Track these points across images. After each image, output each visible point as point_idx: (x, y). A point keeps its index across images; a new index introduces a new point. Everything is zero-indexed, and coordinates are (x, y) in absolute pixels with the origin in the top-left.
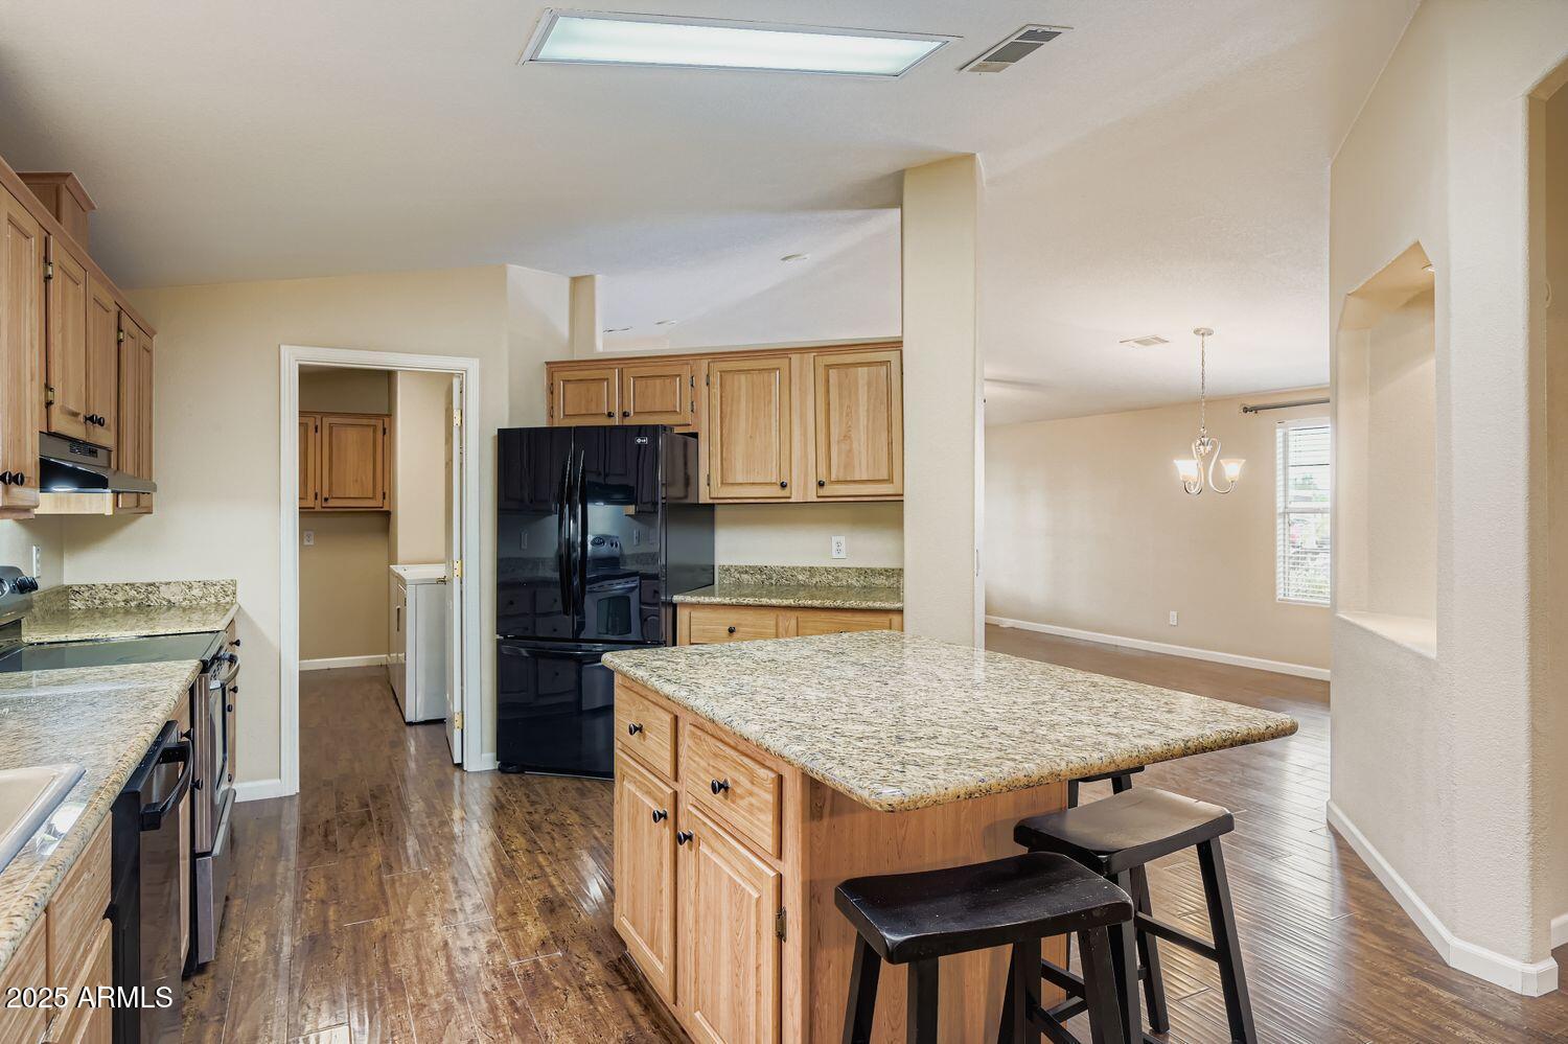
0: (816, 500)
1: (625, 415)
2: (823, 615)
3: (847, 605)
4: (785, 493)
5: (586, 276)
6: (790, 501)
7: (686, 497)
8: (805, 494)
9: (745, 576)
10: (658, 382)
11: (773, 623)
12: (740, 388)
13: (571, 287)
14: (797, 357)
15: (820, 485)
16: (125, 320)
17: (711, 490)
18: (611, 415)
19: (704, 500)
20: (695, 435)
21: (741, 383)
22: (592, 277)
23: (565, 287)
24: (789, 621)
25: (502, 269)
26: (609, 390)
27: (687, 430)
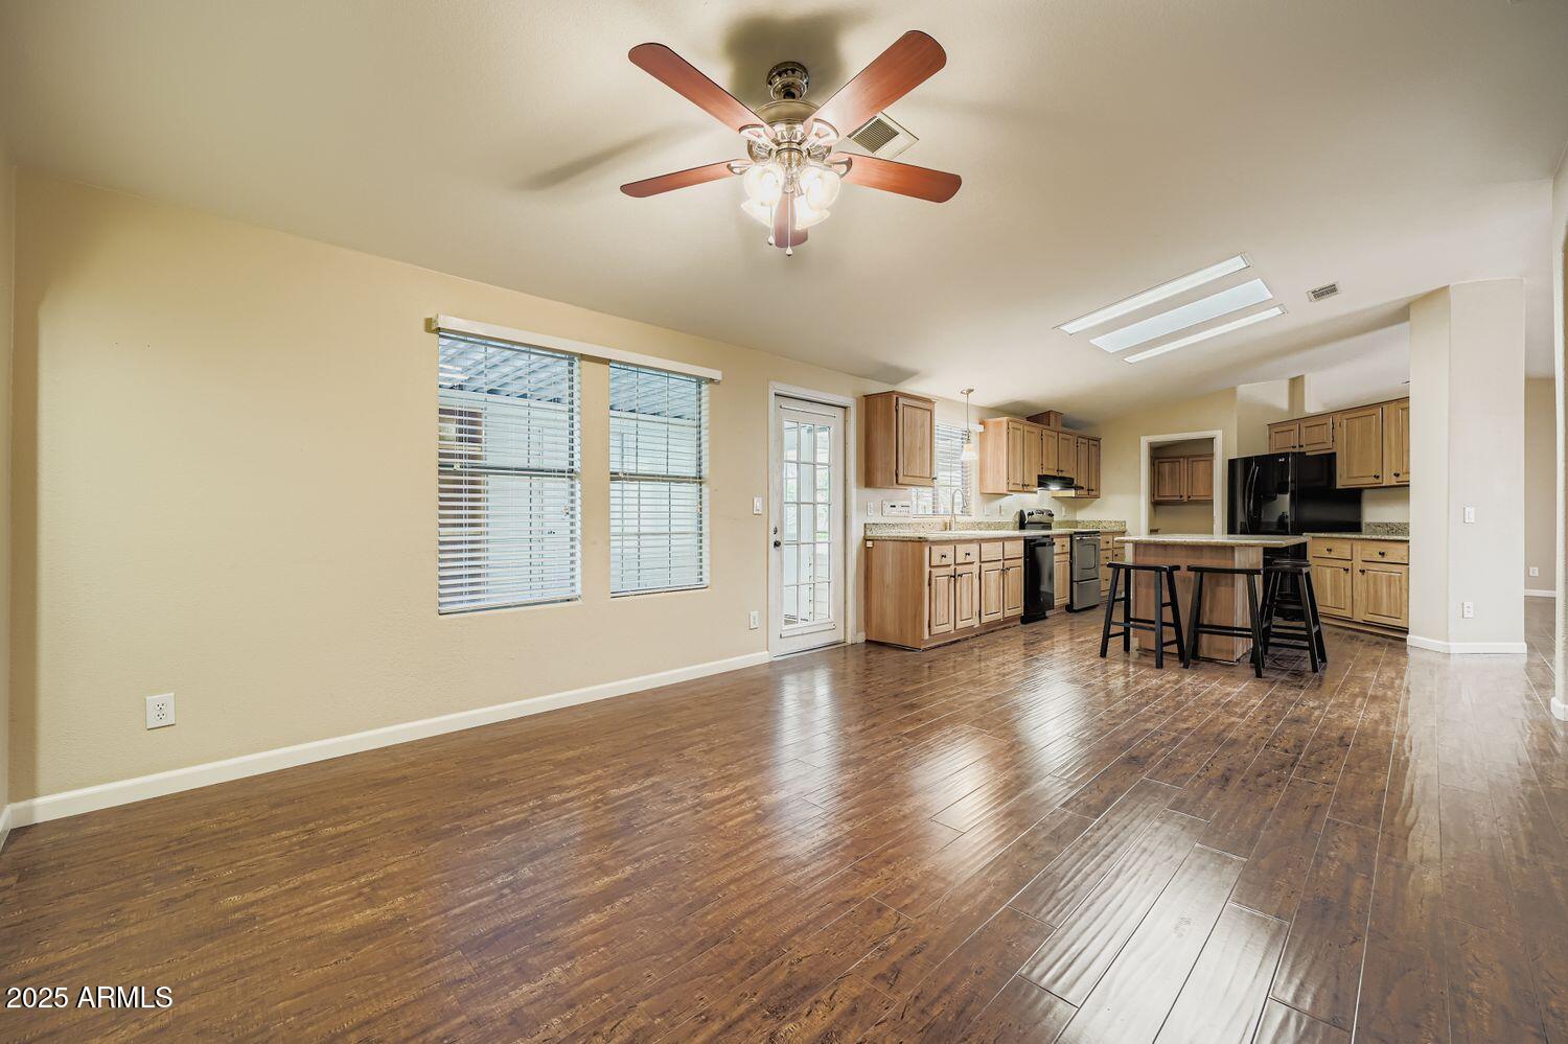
0: (1394, 484)
1: (1301, 446)
2: (1374, 542)
3: (1380, 538)
4: (1378, 480)
5: (1298, 377)
6: (1382, 485)
7: (1330, 485)
8: (1390, 481)
9: (1375, 526)
10: (1315, 428)
11: (1349, 546)
12: (1355, 427)
13: (1290, 385)
14: (1385, 407)
15: (1397, 475)
16: (1080, 440)
17: (1343, 481)
18: (1294, 447)
19: (1339, 486)
20: (1335, 454)
21: (1357, 424)
22: (1302, 376)
23: (1285, 384)
24: (1358, 546)
25: (1234, 388)
26: (1294, 436)
27: (1330, 451)
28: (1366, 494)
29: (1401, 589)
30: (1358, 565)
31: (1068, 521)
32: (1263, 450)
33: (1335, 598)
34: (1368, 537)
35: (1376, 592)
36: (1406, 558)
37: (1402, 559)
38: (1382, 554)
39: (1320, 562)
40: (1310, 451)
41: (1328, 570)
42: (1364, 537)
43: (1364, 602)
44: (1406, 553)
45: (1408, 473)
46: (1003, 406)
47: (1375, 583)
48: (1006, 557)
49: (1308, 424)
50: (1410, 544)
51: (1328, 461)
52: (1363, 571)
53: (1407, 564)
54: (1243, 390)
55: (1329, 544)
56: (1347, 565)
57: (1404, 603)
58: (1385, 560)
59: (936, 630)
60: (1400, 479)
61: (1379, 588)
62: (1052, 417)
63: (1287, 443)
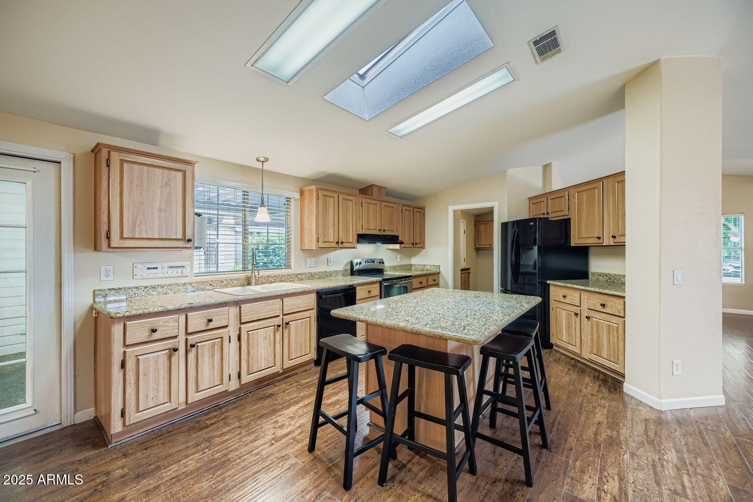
0: (613, 244)
1: (548, 213)
2: (597, 295)
3: (604, 292)
4: (601, 241)
5: (548, 164)
6: (603, 244)
7: (566, 243)
8: (609, 242)
9: (600, 277)
10: (557, 200)
11: (578, 295)
12: (583, 198)
13: (543, 170)
14: (605, 181)
15: (614, 237)
16: (404, 208)
17: (575, 241)
18: (544, 214)
19: (572, 245)
20: (569, 219)
21: (585, 195)
22: (551, 163)
23: (540, 169)
24: (585, 296)
25: (505, 172)
26: (543, 205)
27: (566, 217)
28: (591, 251)
29: (618, 339)
30: (585, 313)
31: (403, 265)
32: (524, 215)
33: (569, 335)
34: (592, 289)
35: (598, 337)
36: (622, 312)
37: (619, 312)
38: (603, 305)
39: (558, 305)
40: (553, 217)
41: (564, 313)
42: (589, 289)
43: (589, 342)
44: (622, 308)
45: (624, 235)
46: (316, 177)
47: (598, 328)
48: (284, 313)
49: (554, 196)
50: (626, 300)
51: (566, 224)
52: (588, 318)
53: (624, 317)
54: (512, 172)
55: (565, 292)
56: (577, 310)
57: (621, 352)
58: (605, 310)
59: (133, 417)
60: (617, 240)
61: (601, 335)
62: (375, 191)
63: (540, 211)
